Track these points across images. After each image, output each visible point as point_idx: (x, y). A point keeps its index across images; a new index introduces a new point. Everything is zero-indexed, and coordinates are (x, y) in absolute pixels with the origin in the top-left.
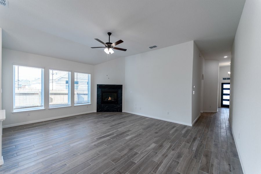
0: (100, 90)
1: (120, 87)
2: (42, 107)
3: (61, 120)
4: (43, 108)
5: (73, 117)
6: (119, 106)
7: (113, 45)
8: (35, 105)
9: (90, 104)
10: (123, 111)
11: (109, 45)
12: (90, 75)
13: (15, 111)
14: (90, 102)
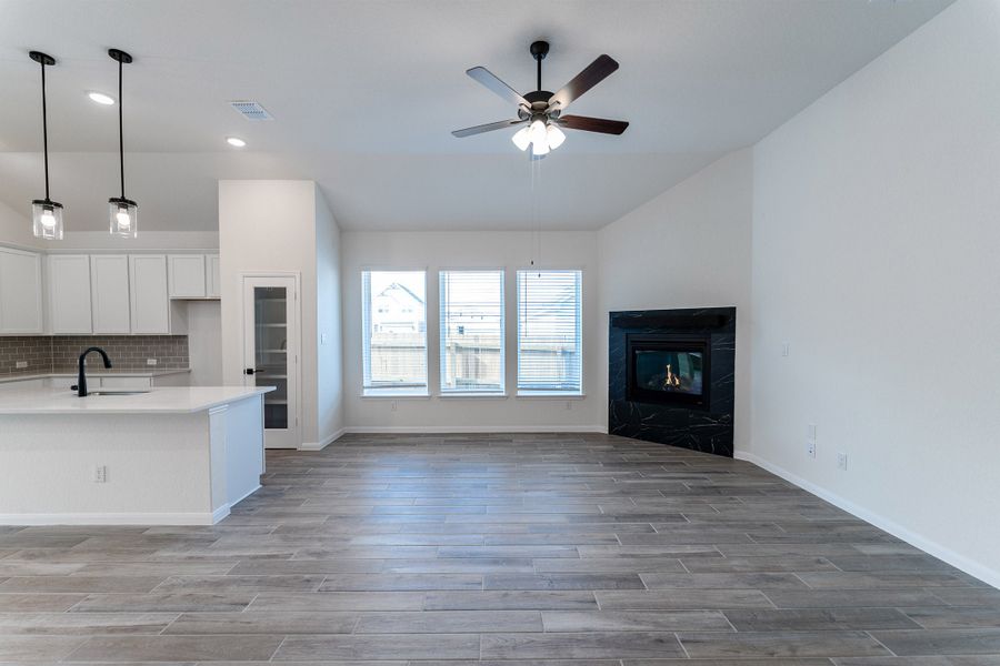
0: (622, 334)
1: (721, 322)
2: (423, 389)
3: (466, 438)
4: (424, 392)
5: (506, 437)
6: (715, 423)
7: (562, 102)
8: (406, 381)
9: (580, 393)
10: (738, 454)
11: (539, 106)
12: (580, 273)
13: (366, 393)
14: (581, 387)
